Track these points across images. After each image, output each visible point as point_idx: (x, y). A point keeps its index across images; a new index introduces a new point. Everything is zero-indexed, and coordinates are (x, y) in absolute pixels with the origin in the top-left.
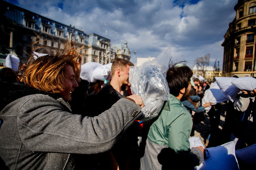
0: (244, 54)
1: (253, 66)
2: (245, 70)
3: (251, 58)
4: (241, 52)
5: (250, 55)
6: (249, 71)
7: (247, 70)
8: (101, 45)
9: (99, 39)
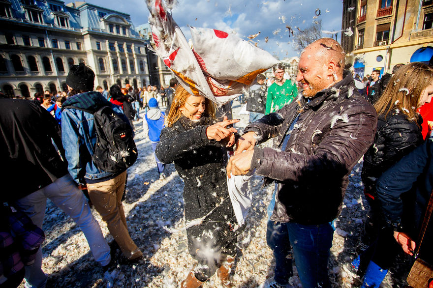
0: (376, 8)
1: (391, 33)
2: (377, 44)
3: (388, 16)
4: (370, 4)
5: (386, 8)
6: (383, 44)
7: (380, 43)
8: (108, 27)
9: (101, 15)
